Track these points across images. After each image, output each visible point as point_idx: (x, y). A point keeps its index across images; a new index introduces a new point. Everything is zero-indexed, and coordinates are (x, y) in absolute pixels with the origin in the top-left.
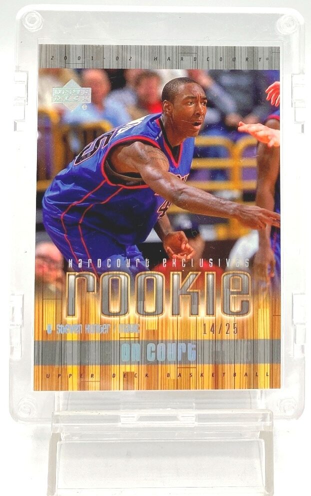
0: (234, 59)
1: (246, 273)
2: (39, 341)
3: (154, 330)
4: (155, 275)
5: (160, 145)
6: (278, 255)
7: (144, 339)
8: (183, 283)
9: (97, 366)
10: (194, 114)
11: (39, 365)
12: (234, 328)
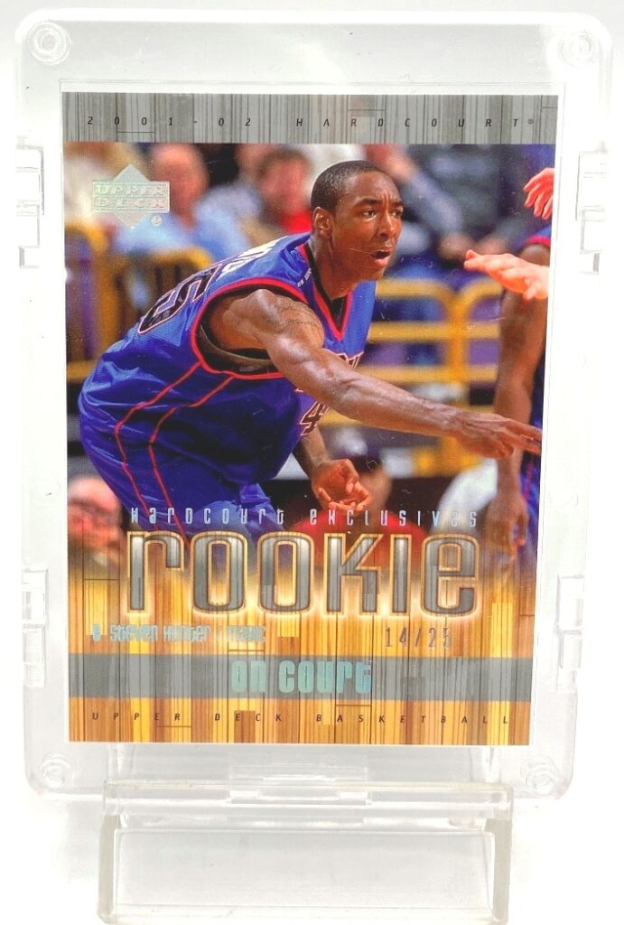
0: (462, 123)
1: (469, 538)
2: (77, 655)
3: (292, 638)
4: (295, 539)
5: (306, 296)
6: (534, 505)
7: (273, 653)
8: (348, 555)
9: (185, 700)
10: (375, 235)
11: (78, 696)
12: (445, 637)
